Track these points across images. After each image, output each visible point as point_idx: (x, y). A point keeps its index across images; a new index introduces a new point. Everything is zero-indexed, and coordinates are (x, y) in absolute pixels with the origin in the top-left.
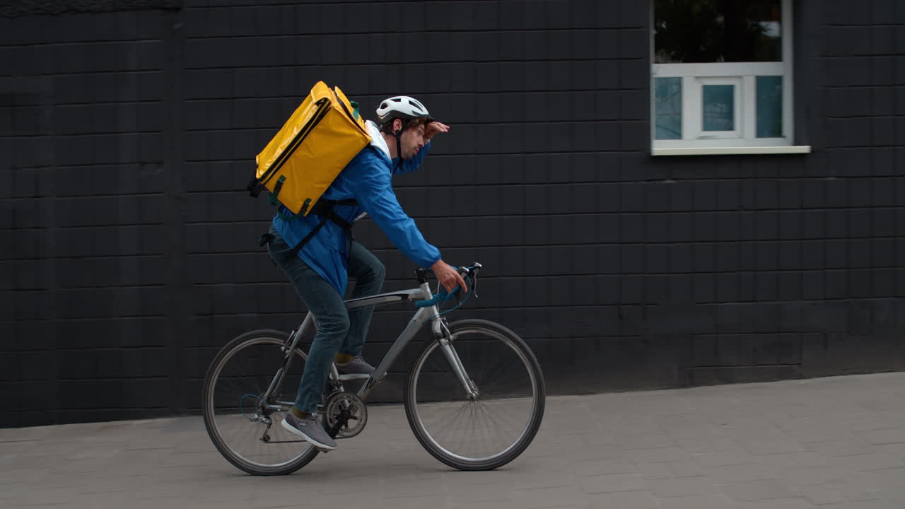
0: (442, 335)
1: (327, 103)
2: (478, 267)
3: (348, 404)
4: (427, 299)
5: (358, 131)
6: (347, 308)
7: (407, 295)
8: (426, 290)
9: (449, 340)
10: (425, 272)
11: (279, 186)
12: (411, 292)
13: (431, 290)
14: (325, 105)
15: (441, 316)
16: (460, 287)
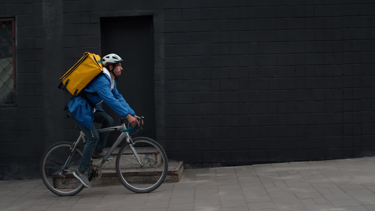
0: (130, 143)
1: (88, 54)
2: (143, 118)
3: (95, 169)
4: (124, 129)
5: (98, 66)
6: (98, 132)
7: (117, 128)
8: (124, 126)
9: (133, 145)
10: (123, 120)
11: (67, 83)
12: (118, 127)
13: (126, 127)
14: (87, 55)
15: (130, 136)
16: (137, 124)
